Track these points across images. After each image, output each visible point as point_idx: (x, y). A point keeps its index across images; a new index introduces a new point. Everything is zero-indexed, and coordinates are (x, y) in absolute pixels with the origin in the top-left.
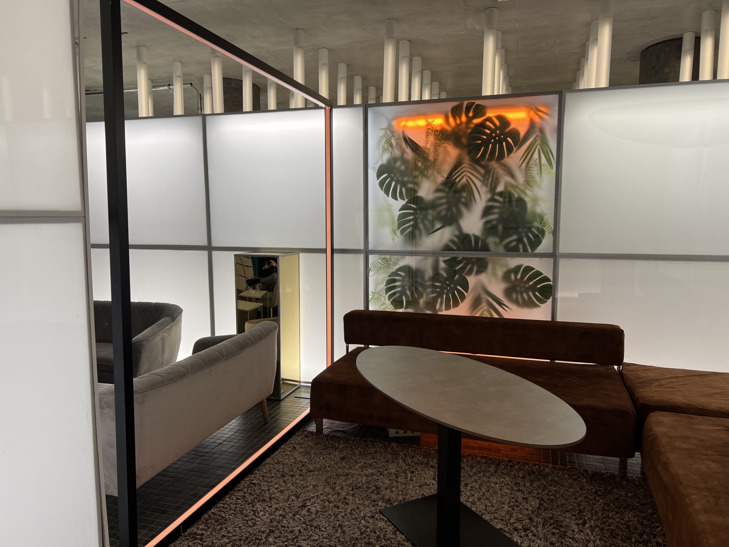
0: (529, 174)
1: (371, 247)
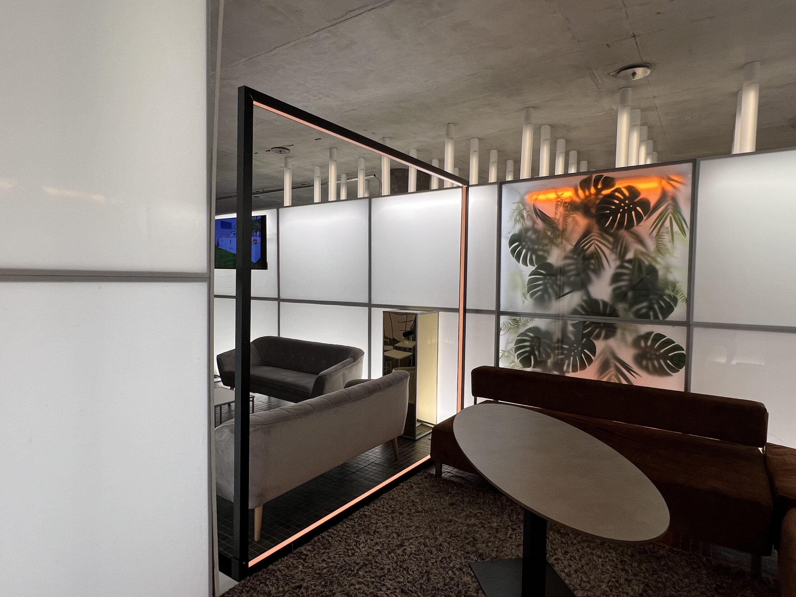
0: (660, 242)
1: (502, 309)
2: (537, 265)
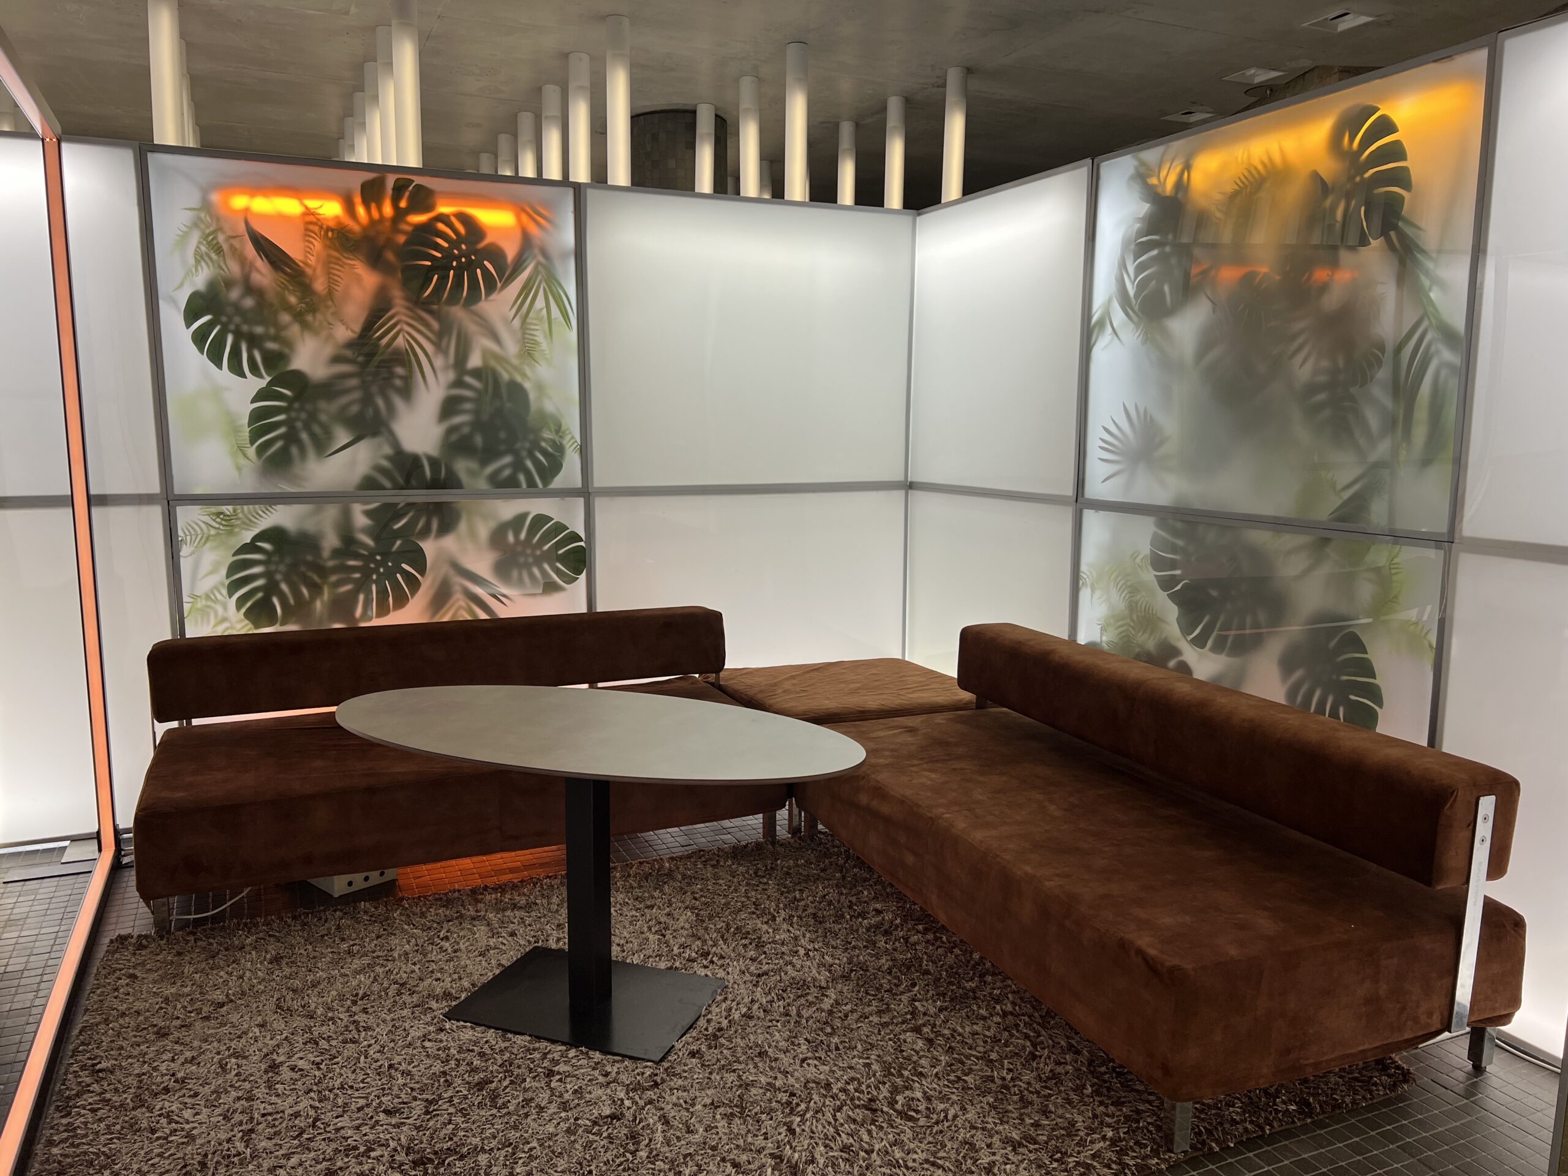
0: (530, 337)
1: (179, 488)
2: (269, 374)
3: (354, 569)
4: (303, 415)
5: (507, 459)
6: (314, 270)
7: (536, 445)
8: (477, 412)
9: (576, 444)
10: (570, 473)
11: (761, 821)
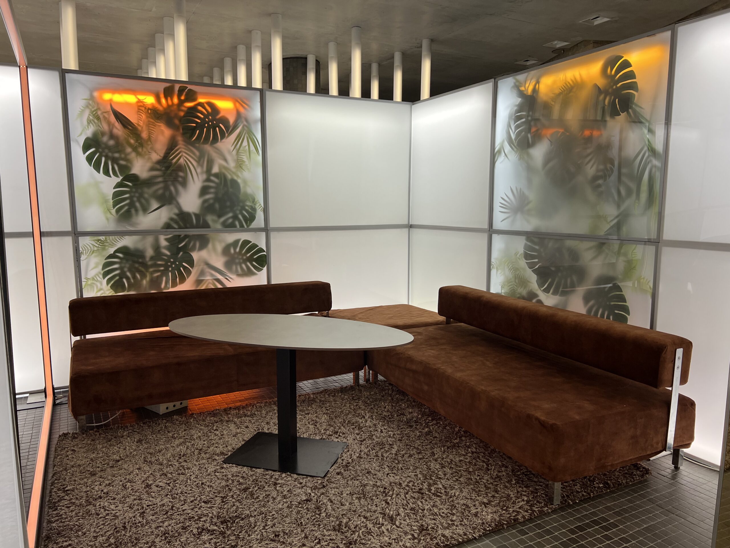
0: (240, 159)
1: (80, 228)
2: (121, 175)
3: (161, 265)
4: (137, 195)
5: (230, 215)
6: (142, 128)
7: (243, 208)
8: (216, 193)
9: (261, 208)
10: (259, 221)
11: (352, 377)
